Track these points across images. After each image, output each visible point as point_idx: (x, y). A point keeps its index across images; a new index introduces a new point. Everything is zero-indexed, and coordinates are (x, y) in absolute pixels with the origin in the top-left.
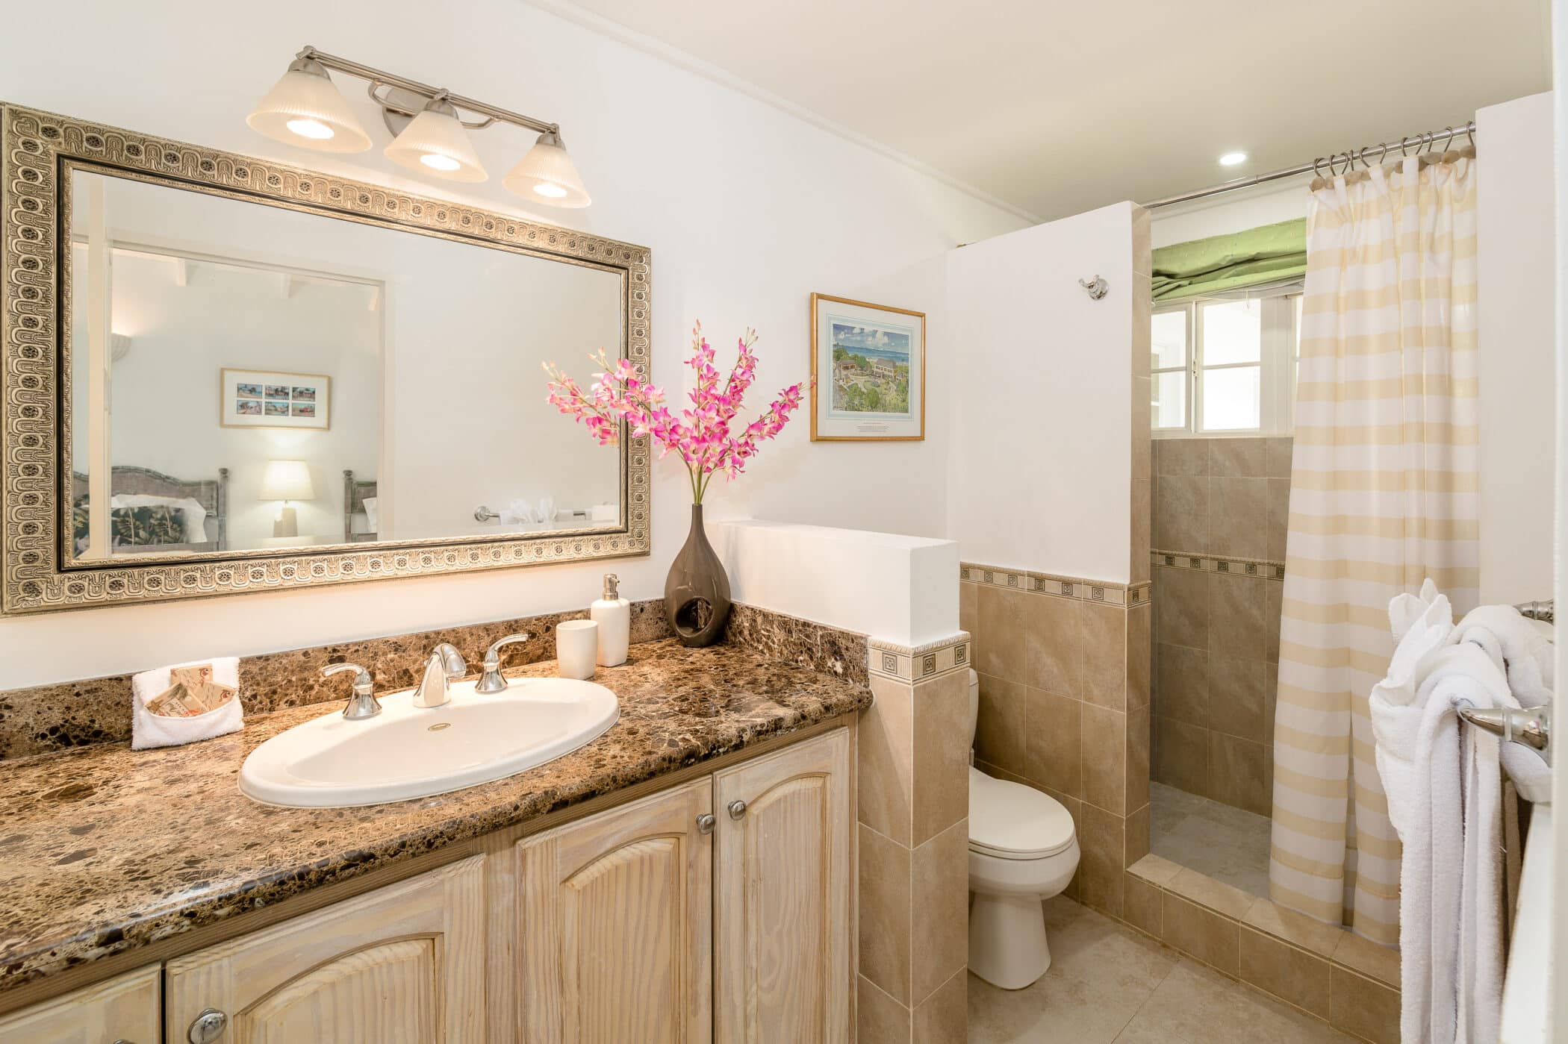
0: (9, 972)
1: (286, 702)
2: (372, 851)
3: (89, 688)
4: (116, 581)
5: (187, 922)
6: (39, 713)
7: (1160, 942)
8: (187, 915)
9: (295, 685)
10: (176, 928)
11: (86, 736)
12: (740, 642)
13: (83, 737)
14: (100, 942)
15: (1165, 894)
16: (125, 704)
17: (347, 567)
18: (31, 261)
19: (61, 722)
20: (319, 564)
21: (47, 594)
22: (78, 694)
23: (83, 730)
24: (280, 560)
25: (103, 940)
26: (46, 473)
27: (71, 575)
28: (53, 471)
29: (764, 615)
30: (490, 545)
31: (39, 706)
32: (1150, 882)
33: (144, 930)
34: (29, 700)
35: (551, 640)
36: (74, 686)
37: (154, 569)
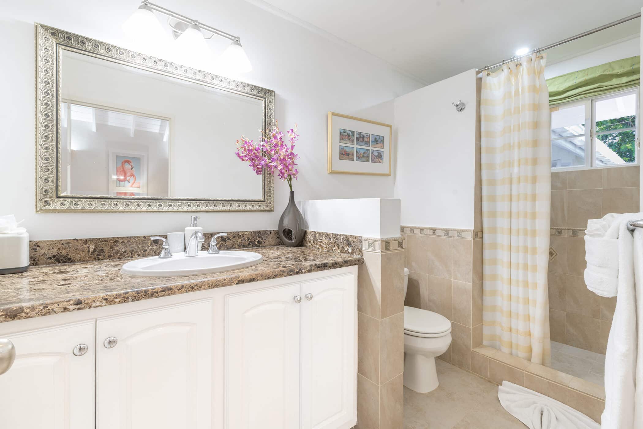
0: (44, 308)
1: (137, 255)
2: (171, 287)
3: (66, 242)
4: (77, 203)
5: (104, 302)
6: (49, 250)
7: (488, 380)
8: (104, 299)
9: (140, 249)
10: (101, 303)
11: (65, 260)
12: (309, 246)
13: (64, 260)
14: (74, 303)
15: (490, 359)
16: (79, 249)
17: (160, 205)
18: (47, 82)
19: (57, 254)
20: (149, 203)
21: (52, 205)
22: (62, 244)
23: (64, 257)
24: (135, 200)
25: (75, 303)
26: (52, 161)
27: (61, 199)
28: (55, 160)
29: (319, 234)
30: (212, 202)
31: (49, 247)
32: (483, 355)
33: (90, 302)
34: (46, 244)
35: (235, 241)
36: (61, 241)
37: (90, 200)
